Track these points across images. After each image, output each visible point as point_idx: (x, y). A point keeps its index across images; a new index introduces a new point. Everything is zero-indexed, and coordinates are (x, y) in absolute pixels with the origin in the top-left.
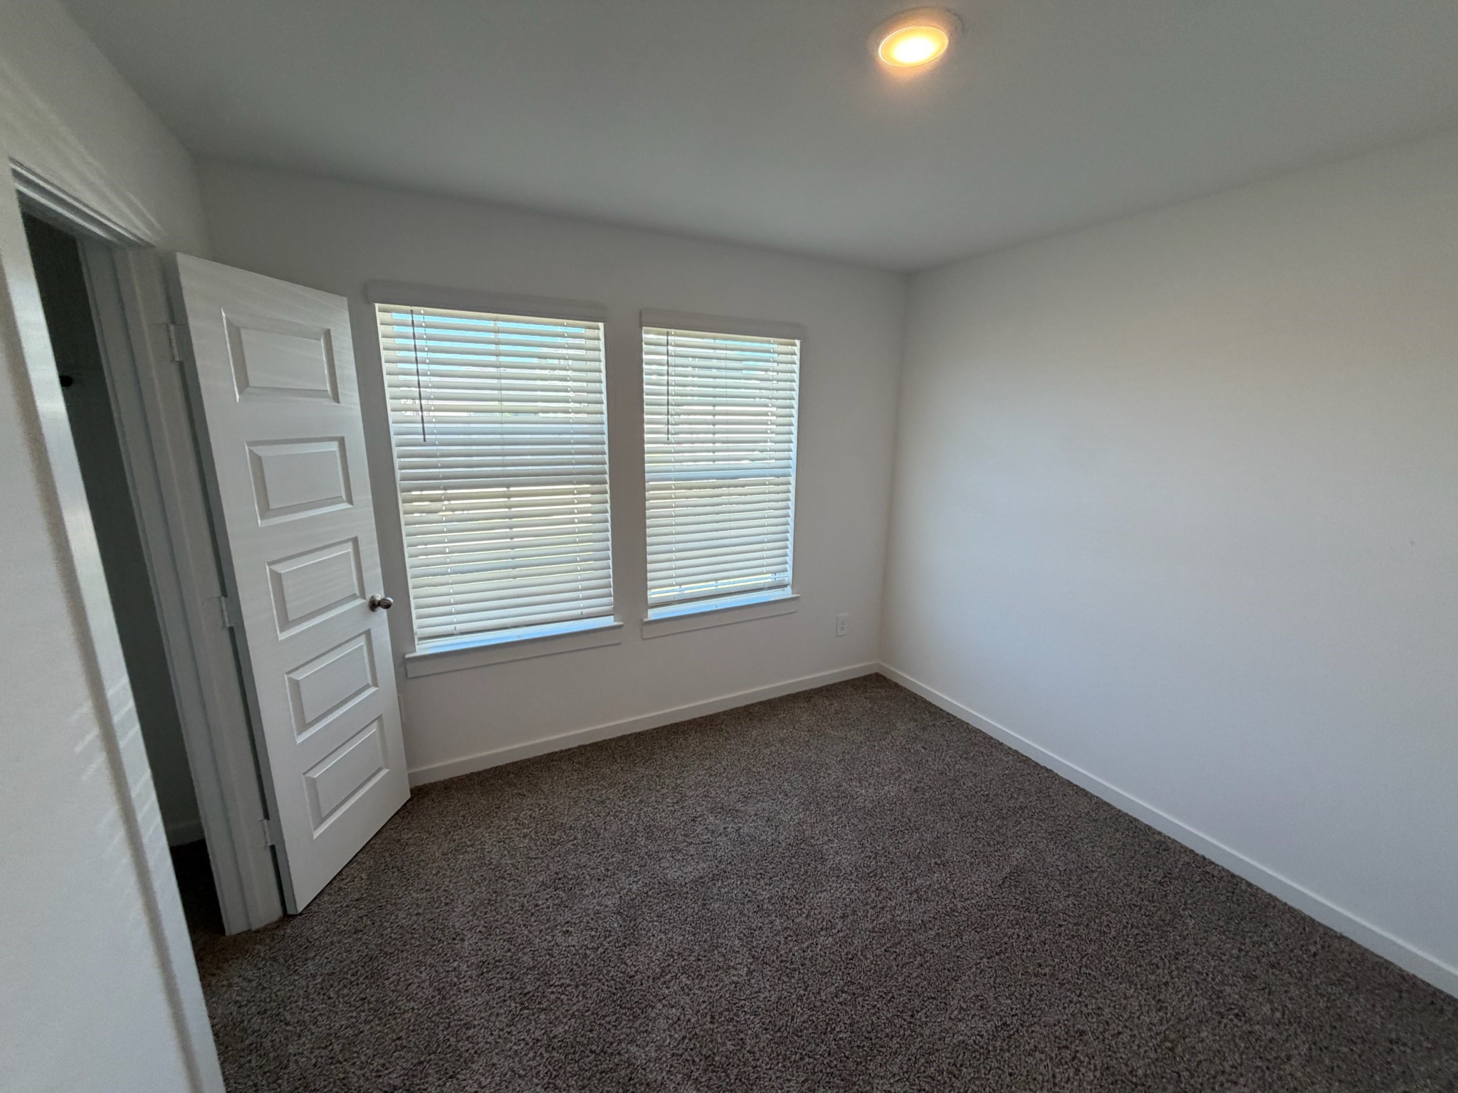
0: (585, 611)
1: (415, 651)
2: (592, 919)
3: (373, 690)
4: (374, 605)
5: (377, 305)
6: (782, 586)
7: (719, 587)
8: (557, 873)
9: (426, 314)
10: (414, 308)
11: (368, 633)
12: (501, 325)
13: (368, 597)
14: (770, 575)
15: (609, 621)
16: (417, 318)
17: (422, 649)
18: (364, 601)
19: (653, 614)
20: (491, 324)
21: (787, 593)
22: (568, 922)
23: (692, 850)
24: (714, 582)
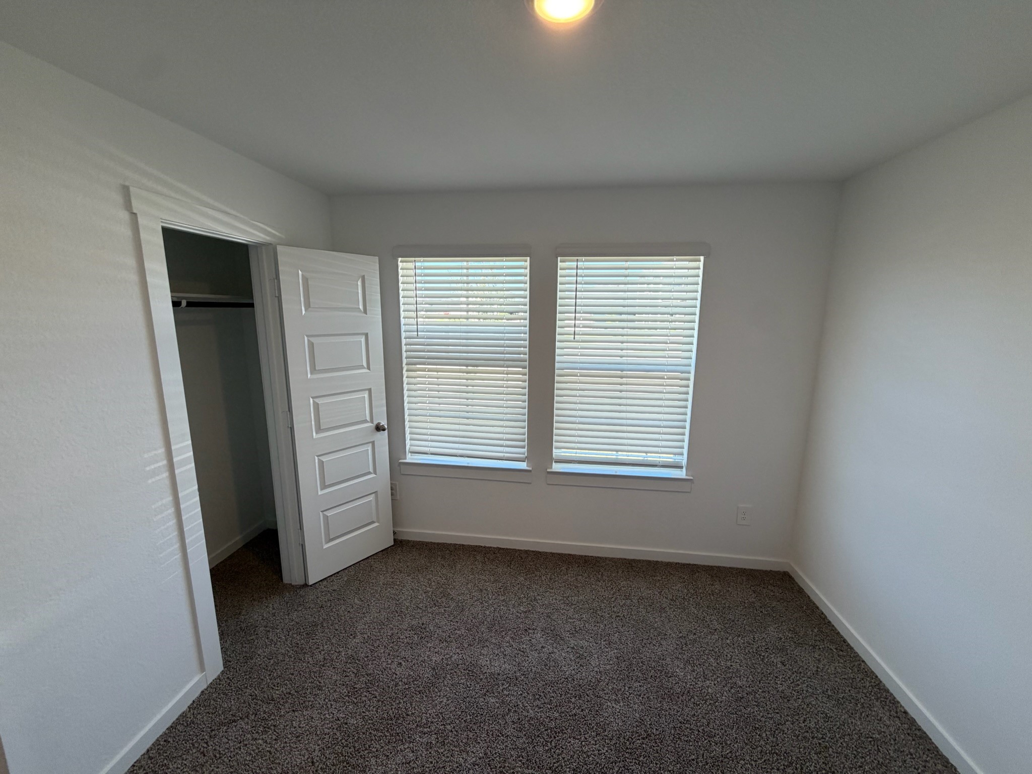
0: (506, 455)
1: (406, 459)
3: (373, 476)
4: (379, 428)
5: (400, 259)
6: (675, 466)
7: (619, 457)
9: (424, 261)
10: (416, 259)
11: (373, 443)
12: (471, 264)
13: (375, 423)
15: (523, 465)
16: (418, 264)
17: (410, 458)
18: (372, 425)
19: (557, 467)
20: (465, 264)
21: (681, 474)
24: (615, 453)
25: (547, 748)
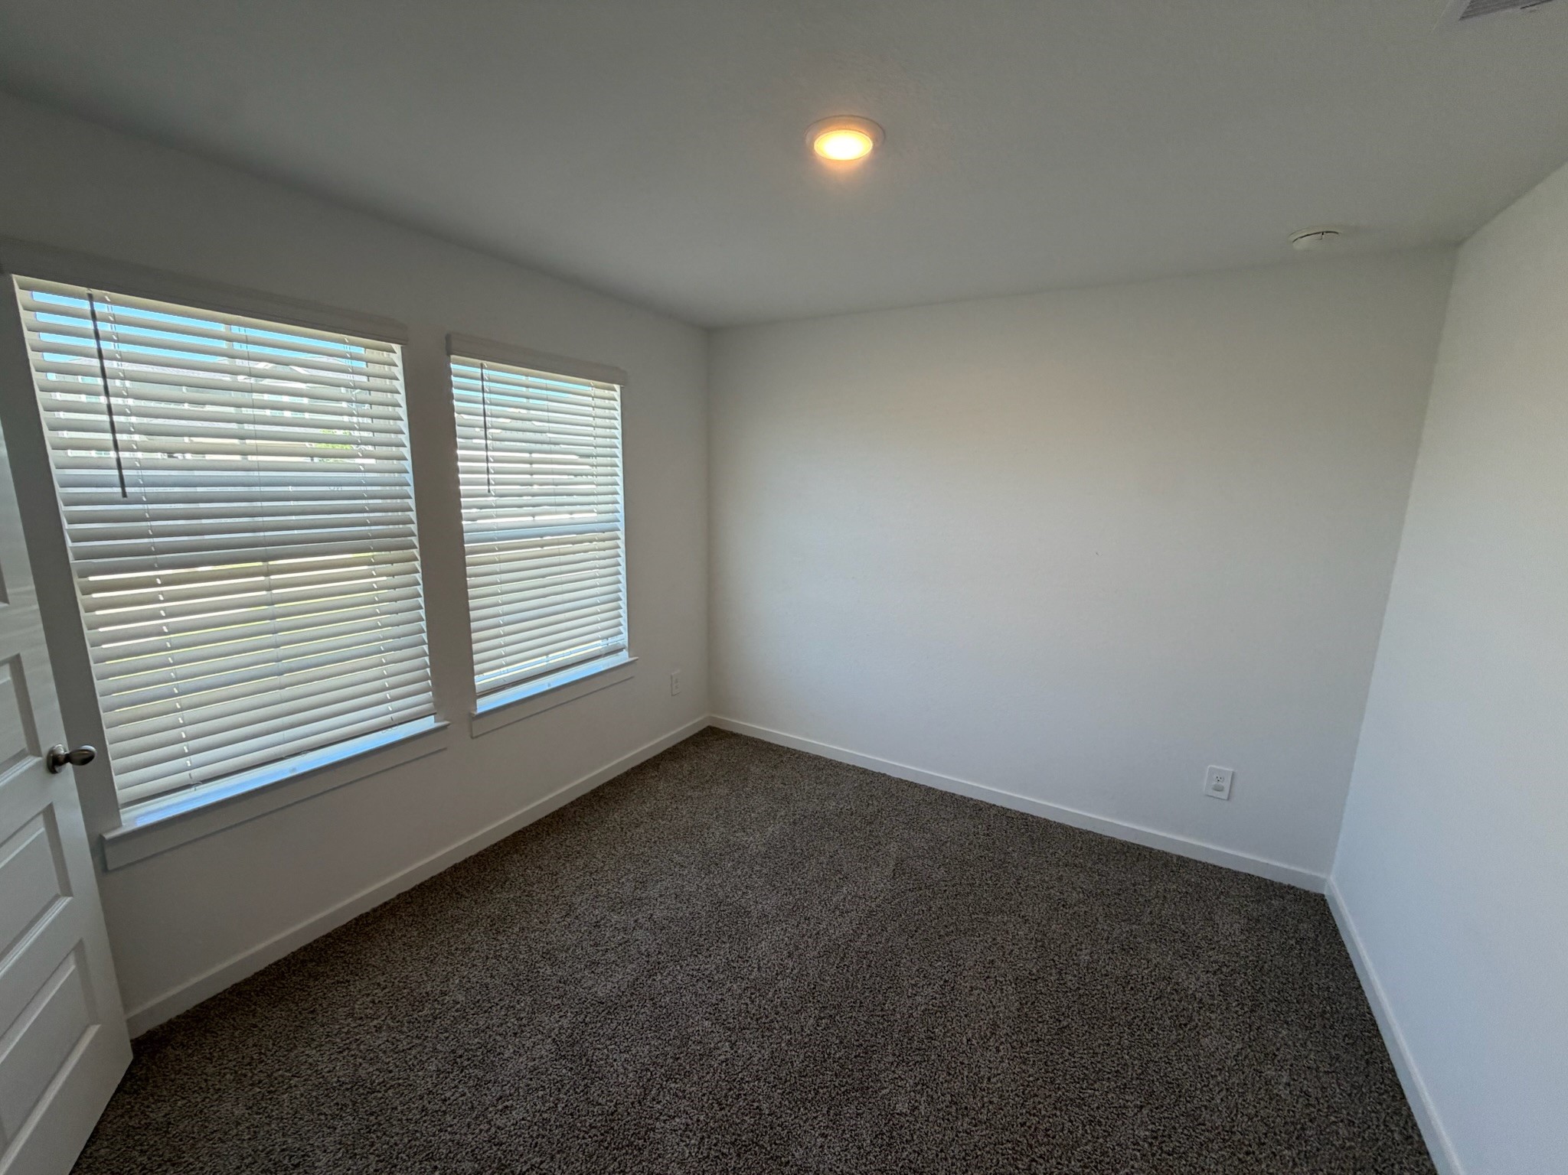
0: (395, 715)
1: (120, 825)
2: (531, 1079)
3: (65, 901)
4: (54, 763)
5: (15, 278)
6: (616, 651)
7: (550, 662)
8: (453, 1051)
9: (114, 302)
10: (95, 292)
11: (49, 814)
13: (45, 750)
14: (600, 642)
15: (428, 723)
16: (100, 308)
17: (135, 818)
18: (40, 759)
19: (484, 705)
20: (221, 328)
21: (623, 657)
22: (501, 1098)
23: (611, 956)
24: (545, 657)
25: (756, 969)
